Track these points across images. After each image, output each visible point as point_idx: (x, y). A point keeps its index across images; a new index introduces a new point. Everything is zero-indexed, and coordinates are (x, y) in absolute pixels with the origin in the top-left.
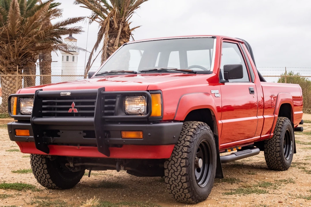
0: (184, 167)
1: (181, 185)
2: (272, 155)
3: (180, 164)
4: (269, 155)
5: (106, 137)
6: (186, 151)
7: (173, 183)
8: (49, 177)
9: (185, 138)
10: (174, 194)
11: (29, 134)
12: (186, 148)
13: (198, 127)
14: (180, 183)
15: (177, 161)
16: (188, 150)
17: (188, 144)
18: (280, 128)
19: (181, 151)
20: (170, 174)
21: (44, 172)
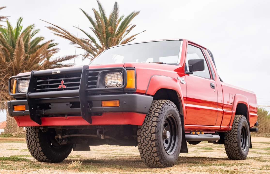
0: (153, 133)
1: (151, 149)
2: (231, 146)
3: (150, 131)
4: (228, 146)
5: (89, 107)
6: (155, 120)
7: (144, 148)
8: (41, 150)
9: (155, 110)
10: (145, 158)
11: (25, 109)
12: (156, 118)
13: (166, 103)
14: (150, 148)
15: (148, 129)
16: (157, 119)
17: (157, 115)
18: (238, 123)
19: (152, 120)
20: (142, 140)
21: (36, 145)
